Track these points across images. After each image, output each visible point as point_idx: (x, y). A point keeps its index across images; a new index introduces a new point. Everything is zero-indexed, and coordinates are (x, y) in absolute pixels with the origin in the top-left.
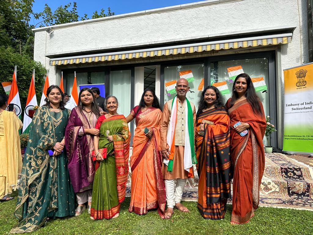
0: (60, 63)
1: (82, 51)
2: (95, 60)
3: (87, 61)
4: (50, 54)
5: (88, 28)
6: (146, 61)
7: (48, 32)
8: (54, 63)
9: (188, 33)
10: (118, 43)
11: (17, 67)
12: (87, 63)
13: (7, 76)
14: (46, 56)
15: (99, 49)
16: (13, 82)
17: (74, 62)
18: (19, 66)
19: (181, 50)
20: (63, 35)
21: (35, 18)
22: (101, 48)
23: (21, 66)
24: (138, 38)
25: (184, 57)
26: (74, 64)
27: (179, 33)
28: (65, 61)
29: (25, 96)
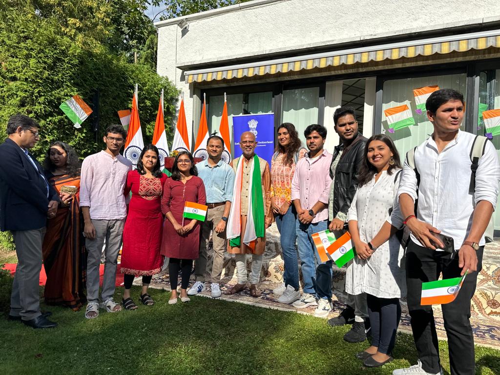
0: (200, 79)
1: (238, 57)
2: (259, 71)
3: (245, 74)
4: (183, 63)
5: (246, 15)
6: (350, 71)
7: (180, 26)
8: (191, 79)
9: (436, 17)
10: (299, 41)
11: (139, 86)
12: (245, 78)
13: (125, 101)
14: (178, 67)
15: (267, 53)
16: (133, 111)
17: (224, 76)
18: (140, 84)
19: (424, 49)
20: (204, 30)
21: (153, 5)
22: (271, 50)
23: (144, 85)
24: (337, 29)
25: (427, 62)
26: (224, 80)
27: (417, 17)
28: (209, 75)
29: (150, 132)
